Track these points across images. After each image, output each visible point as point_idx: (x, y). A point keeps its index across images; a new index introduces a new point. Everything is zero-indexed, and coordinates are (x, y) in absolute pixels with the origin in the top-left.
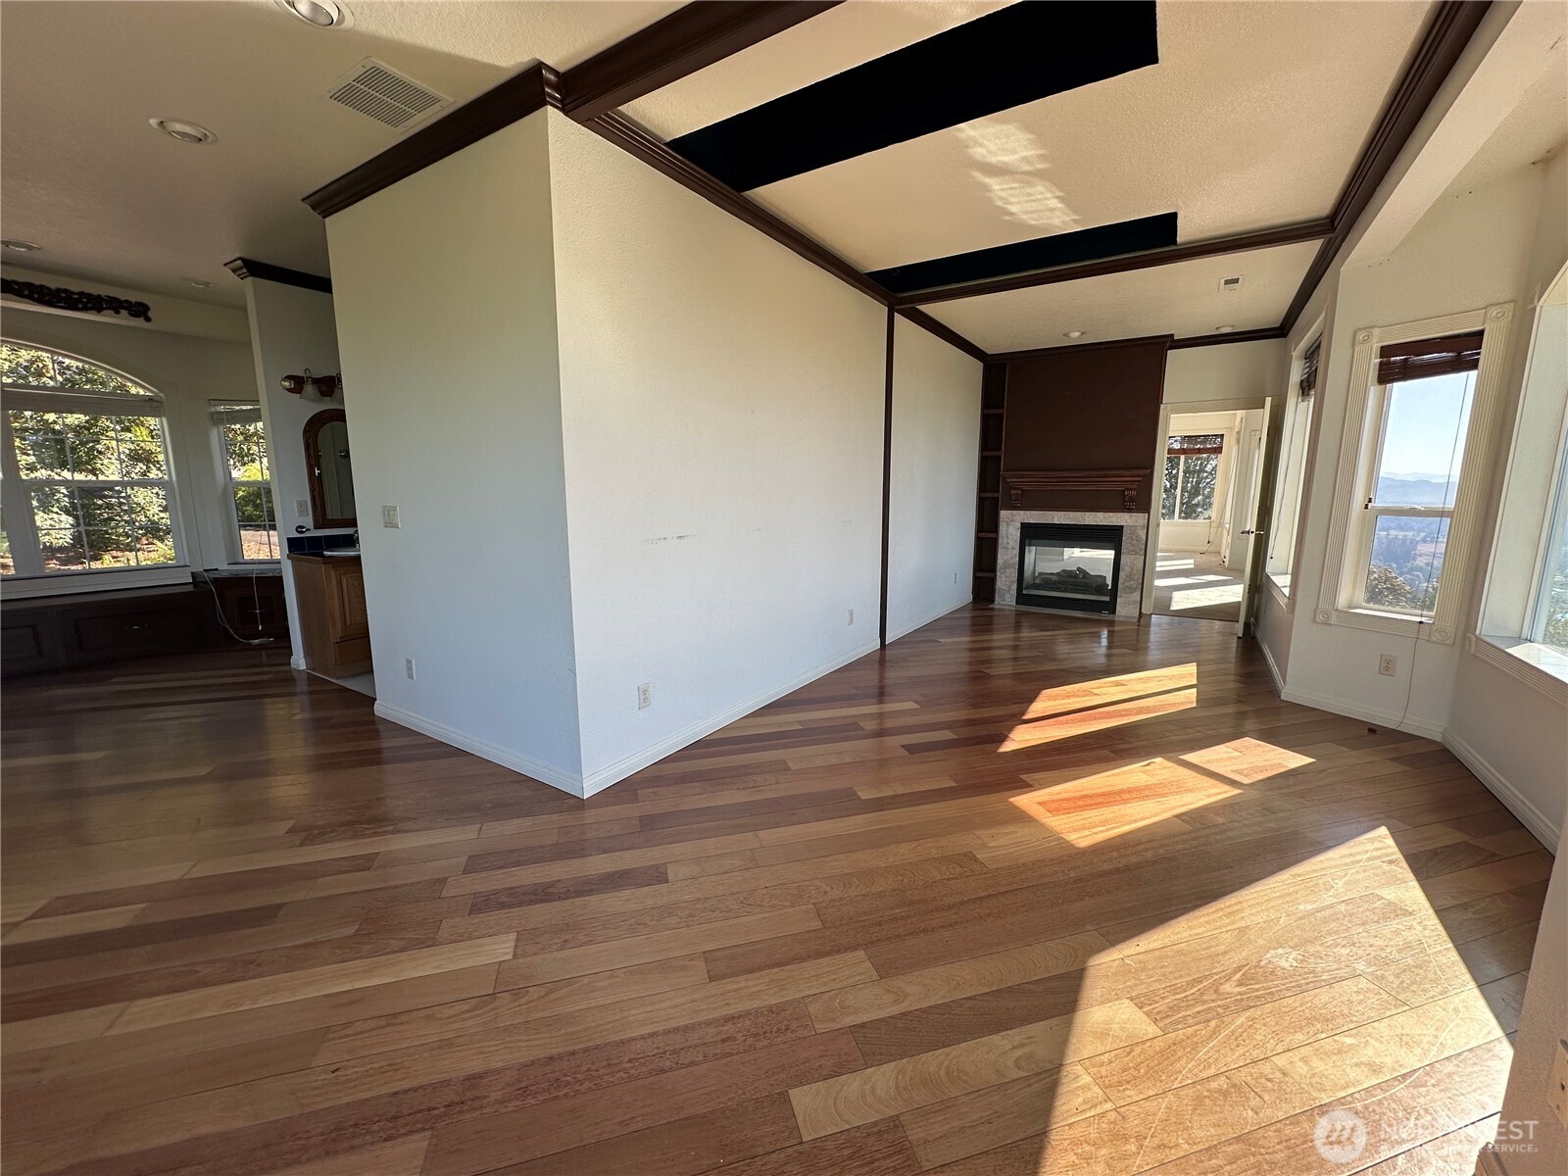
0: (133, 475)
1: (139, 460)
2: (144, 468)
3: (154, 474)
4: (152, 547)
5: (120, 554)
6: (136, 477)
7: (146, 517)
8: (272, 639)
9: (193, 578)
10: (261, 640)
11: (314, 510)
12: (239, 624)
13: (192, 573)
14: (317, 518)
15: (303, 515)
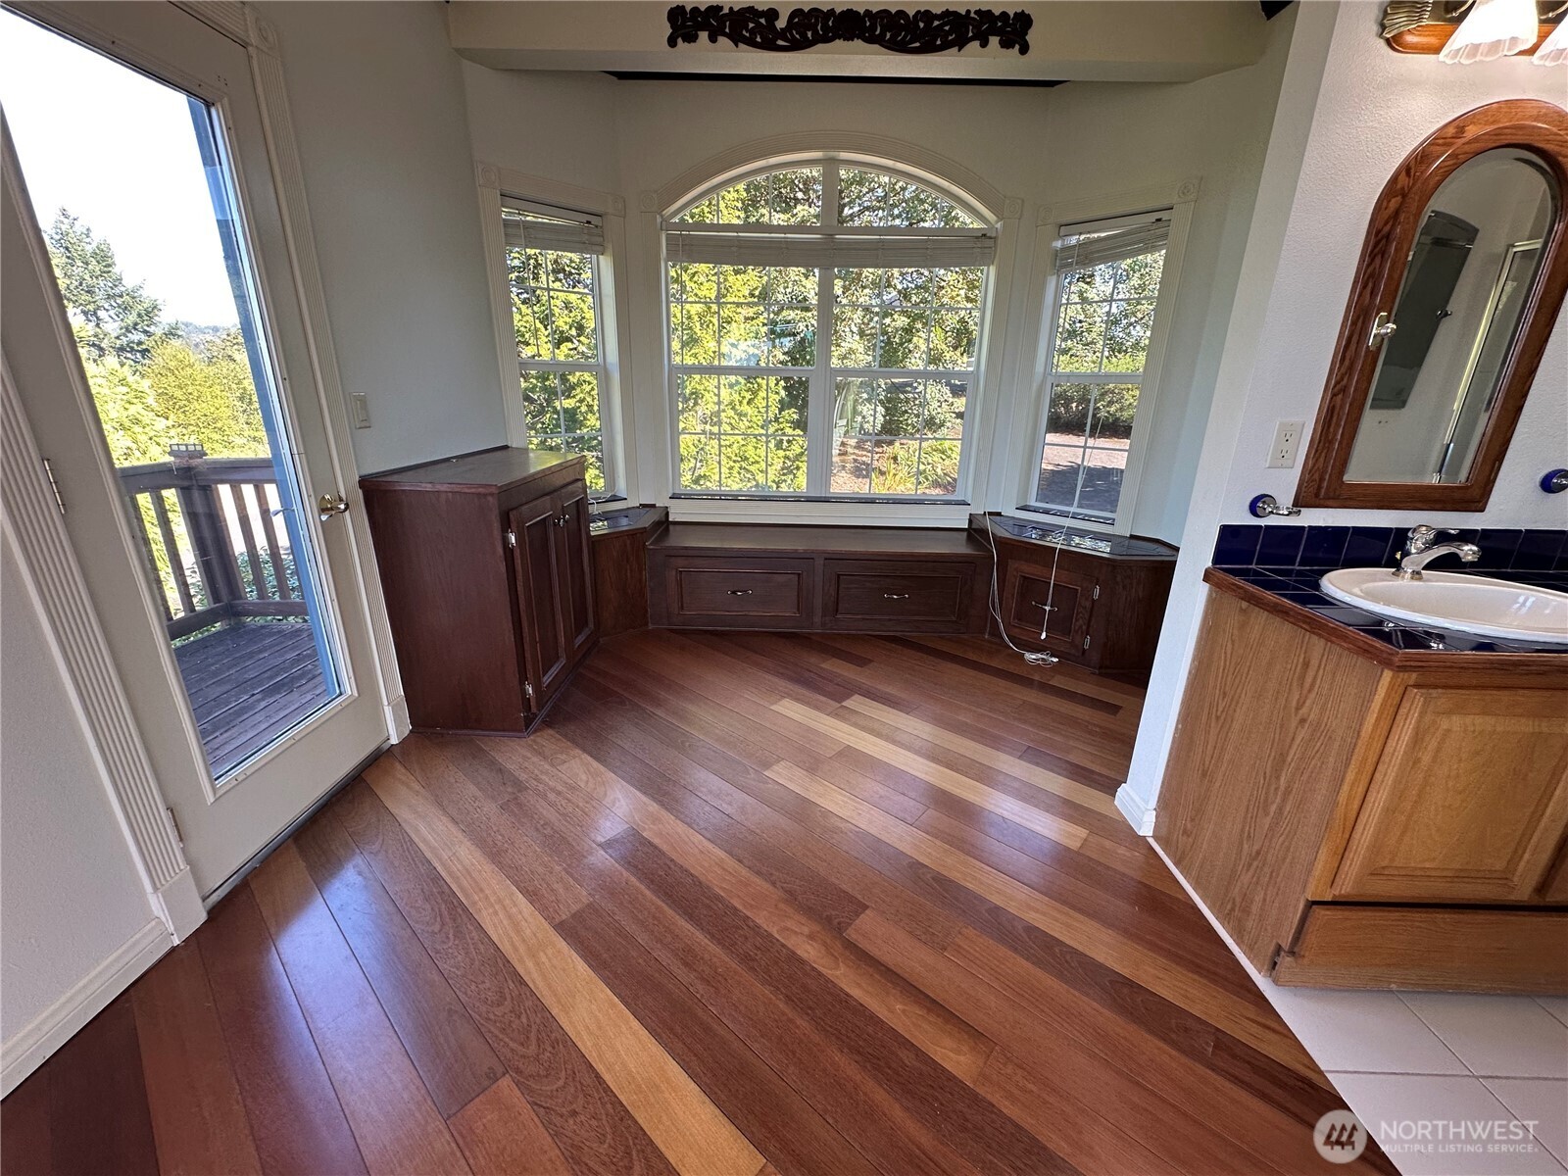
5: (906, 441)
8: (1055, 660)
9: (970, 522)
10: (1040, 656)
11: (1317, 451)
12: (1014, 619)
13: (971, 514)
14: (1317, 476)
15: (1282, 467)
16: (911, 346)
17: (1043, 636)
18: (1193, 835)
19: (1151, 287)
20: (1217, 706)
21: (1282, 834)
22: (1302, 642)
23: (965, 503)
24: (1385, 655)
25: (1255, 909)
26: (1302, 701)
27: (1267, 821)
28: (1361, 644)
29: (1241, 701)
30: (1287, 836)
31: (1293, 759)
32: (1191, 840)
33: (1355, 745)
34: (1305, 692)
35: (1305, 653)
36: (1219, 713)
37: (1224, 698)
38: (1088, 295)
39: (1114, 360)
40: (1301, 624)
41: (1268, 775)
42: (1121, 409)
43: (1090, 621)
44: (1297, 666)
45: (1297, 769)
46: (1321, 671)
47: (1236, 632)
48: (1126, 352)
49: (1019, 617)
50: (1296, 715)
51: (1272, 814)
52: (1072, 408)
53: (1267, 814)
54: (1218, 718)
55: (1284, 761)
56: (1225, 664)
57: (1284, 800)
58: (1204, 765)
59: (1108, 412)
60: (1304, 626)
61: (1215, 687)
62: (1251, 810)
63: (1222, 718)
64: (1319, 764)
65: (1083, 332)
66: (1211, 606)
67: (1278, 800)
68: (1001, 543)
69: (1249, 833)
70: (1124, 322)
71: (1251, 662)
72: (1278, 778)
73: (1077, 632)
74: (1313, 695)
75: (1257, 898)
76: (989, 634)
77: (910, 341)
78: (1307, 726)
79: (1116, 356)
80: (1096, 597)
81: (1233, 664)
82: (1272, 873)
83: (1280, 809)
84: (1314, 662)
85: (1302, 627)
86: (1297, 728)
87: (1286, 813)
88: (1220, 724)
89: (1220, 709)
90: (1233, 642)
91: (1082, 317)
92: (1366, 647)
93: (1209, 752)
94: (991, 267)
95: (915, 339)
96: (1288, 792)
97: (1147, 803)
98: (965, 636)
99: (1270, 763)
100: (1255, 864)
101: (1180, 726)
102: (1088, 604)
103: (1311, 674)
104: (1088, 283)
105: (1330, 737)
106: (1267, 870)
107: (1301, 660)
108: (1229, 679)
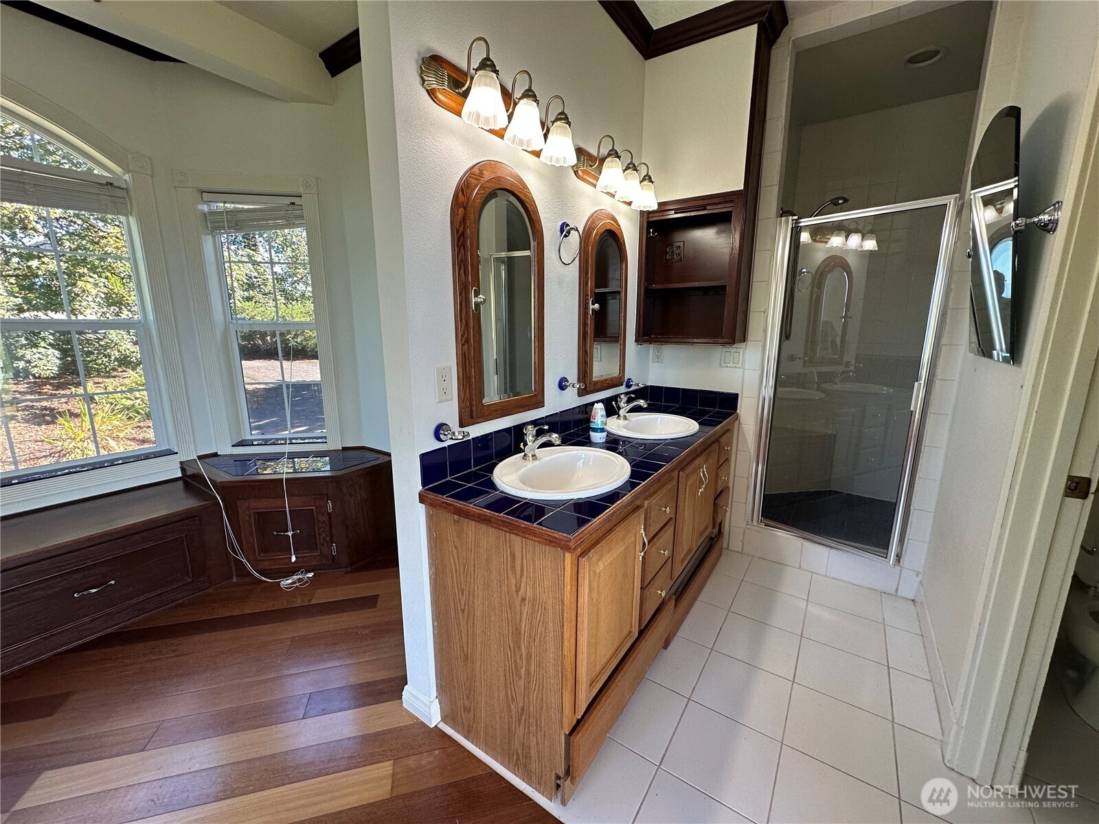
0: (108, 315)
1: (113, 304)
2: (117, 309)
3: (125, 314)
4: (125, 374)
5: (100, 380)
6: (111, 318)
7: (119, 351)
8: (311, 575)
9: (183, 470)
10: (295, 577)
11: (463, 386)
12: (259, 553)
13: (181, 463)
14: (468, 404)
15: (446, 400)
16: (76, 290)
17: (294, 559)
18: (472, 710)
19: (301, 258)
20: (460, 602)
21: (535, 689)
22: (505, 540)
23: (170, 453)
24: (563, 543)
25: (533, 752)
26: (518, 585)
27: (521, 683)
28: (546, 537)
29: (476, 593)
30: (538, 689)
31: (525, 630)
32: (471, 714)
33: (563, 611)
34: (518, 576)
35: (510, 547)
36: (462, 607)
37: (463, 594)
38: (256, 259)
39: (290, 306)
40: (502, 528)
41: (511, 645)
42: (305, 339)
43: (331, 531)
44: (507, 559)
45: (530, 637)
46: (525, 560)
47: (456, 540)
48: (296, 300)
49: (264, 549)
50: (517, 597)
51: (523, 676)
52: (267, 340)
53: (520, 678)
54: (463, 611)
55: (520, 633)
56: (455, 566)
57: (529, 664)
58: (463, 651)
59: (296, 342)
60: (504, 529)
61: (453, 587)
62: (508, 678)
63: (466, 610)
64: (543, 630)
65: (259, 285)
66: (430, 519)
67: (524, 664)
68: (223, 488)
69: (512, 697)
70: (290, 280)
71: (474, 562)
72: (519, 648)
73: (323, 545)
74: (524, 580)
75: (532, 745)
76: (237, 576)
77: (74, 285)
78: (527, 603)
79: (291, 303)
80: (330, 511)
81: (461, 564)
82: (536, 721)
83: (528, 672)
84: (518, 554)
85: (502, 530)
86: (521, 606)
87: (533, 673)
88: (466, 615)
89: (463, 604)
90: (456, 547)
91: (256, 274)
92: (550, 538)
93: (464, 638)
94: (130, 218)
95: (80, 283)
96: (529, 656)
97: (430, 697)
98: (210, 591)
99: (510, 638)
100: (523, 717)
101: (436, 624)
102: (325, 518)
103: (518, 563)
104: (253, 250)
105: (545, 608)
106: (532, 720)
107: (509, 554)
108: (462, 578)
